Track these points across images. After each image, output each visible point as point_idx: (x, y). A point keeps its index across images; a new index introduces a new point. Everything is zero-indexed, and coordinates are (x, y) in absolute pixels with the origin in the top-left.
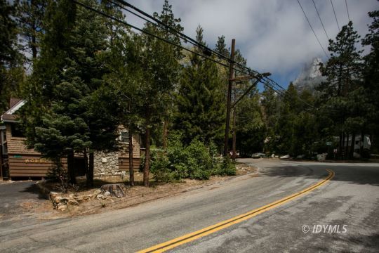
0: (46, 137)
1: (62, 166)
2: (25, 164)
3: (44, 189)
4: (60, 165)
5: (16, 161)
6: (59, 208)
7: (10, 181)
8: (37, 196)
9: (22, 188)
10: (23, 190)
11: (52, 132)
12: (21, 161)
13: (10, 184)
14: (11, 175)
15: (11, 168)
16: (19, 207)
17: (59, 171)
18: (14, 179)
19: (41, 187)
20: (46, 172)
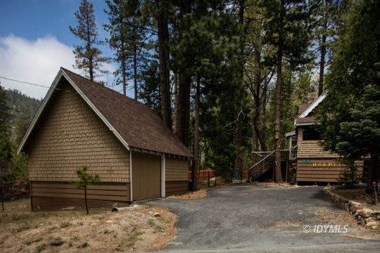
0: (355, 132)
1: (357, 170)
2: (313, 169)
3: (338, 196)
4: (354, 169)
5: (304, 165)
6: (368, 224)
7: (296, 186)
8: (329, 204)
9: (310, 194)
10: (310, 195)
11: (366, 124)
12: (309, 165)
13: (296, 189)
14: (298, 180)
15: (298, 172)
16: (313, 216)
17: (352, 176)
18: (300, 183)
19: (332, 194)
20: (337, 177)
